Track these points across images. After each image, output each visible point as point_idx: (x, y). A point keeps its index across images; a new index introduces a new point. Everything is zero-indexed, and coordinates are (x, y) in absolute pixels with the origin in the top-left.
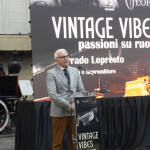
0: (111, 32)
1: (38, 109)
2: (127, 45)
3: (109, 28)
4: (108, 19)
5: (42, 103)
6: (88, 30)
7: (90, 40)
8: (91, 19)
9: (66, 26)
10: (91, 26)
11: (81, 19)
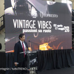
0: (35, 26)
1: (7, 56)
2: (40, 31)
3: (34, 24)
4: (34, 21)
5: (9, 53)
6: (26, 25)
7: (27, 29)
8: (28, 21)
9: (18, 23)
10: (28, 23)
11: (24, 21)
